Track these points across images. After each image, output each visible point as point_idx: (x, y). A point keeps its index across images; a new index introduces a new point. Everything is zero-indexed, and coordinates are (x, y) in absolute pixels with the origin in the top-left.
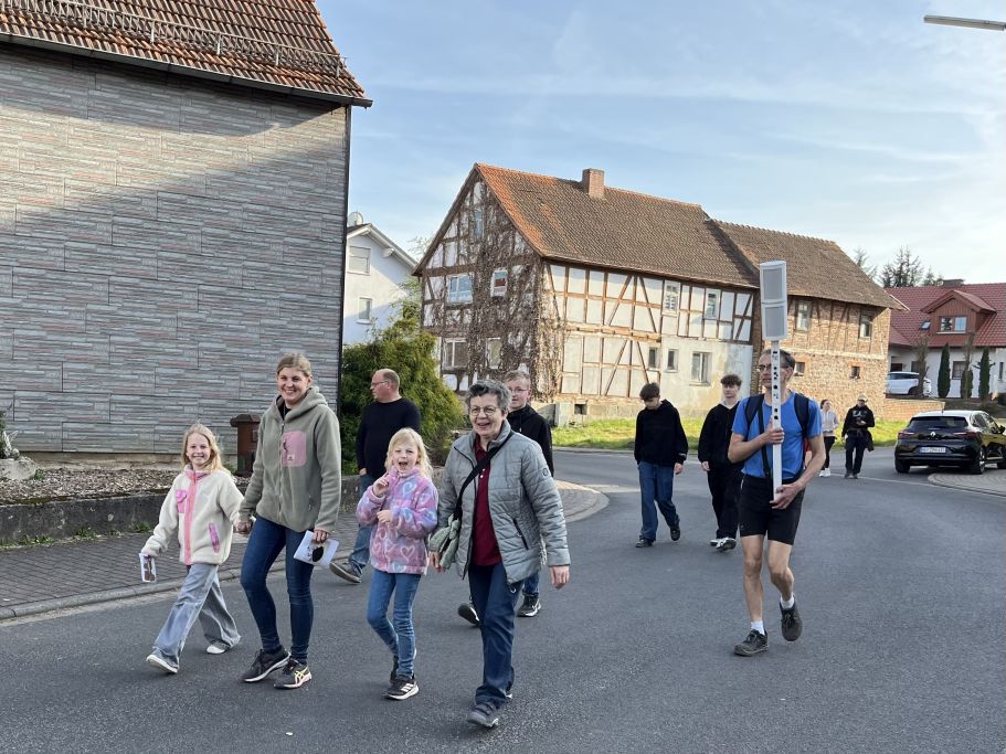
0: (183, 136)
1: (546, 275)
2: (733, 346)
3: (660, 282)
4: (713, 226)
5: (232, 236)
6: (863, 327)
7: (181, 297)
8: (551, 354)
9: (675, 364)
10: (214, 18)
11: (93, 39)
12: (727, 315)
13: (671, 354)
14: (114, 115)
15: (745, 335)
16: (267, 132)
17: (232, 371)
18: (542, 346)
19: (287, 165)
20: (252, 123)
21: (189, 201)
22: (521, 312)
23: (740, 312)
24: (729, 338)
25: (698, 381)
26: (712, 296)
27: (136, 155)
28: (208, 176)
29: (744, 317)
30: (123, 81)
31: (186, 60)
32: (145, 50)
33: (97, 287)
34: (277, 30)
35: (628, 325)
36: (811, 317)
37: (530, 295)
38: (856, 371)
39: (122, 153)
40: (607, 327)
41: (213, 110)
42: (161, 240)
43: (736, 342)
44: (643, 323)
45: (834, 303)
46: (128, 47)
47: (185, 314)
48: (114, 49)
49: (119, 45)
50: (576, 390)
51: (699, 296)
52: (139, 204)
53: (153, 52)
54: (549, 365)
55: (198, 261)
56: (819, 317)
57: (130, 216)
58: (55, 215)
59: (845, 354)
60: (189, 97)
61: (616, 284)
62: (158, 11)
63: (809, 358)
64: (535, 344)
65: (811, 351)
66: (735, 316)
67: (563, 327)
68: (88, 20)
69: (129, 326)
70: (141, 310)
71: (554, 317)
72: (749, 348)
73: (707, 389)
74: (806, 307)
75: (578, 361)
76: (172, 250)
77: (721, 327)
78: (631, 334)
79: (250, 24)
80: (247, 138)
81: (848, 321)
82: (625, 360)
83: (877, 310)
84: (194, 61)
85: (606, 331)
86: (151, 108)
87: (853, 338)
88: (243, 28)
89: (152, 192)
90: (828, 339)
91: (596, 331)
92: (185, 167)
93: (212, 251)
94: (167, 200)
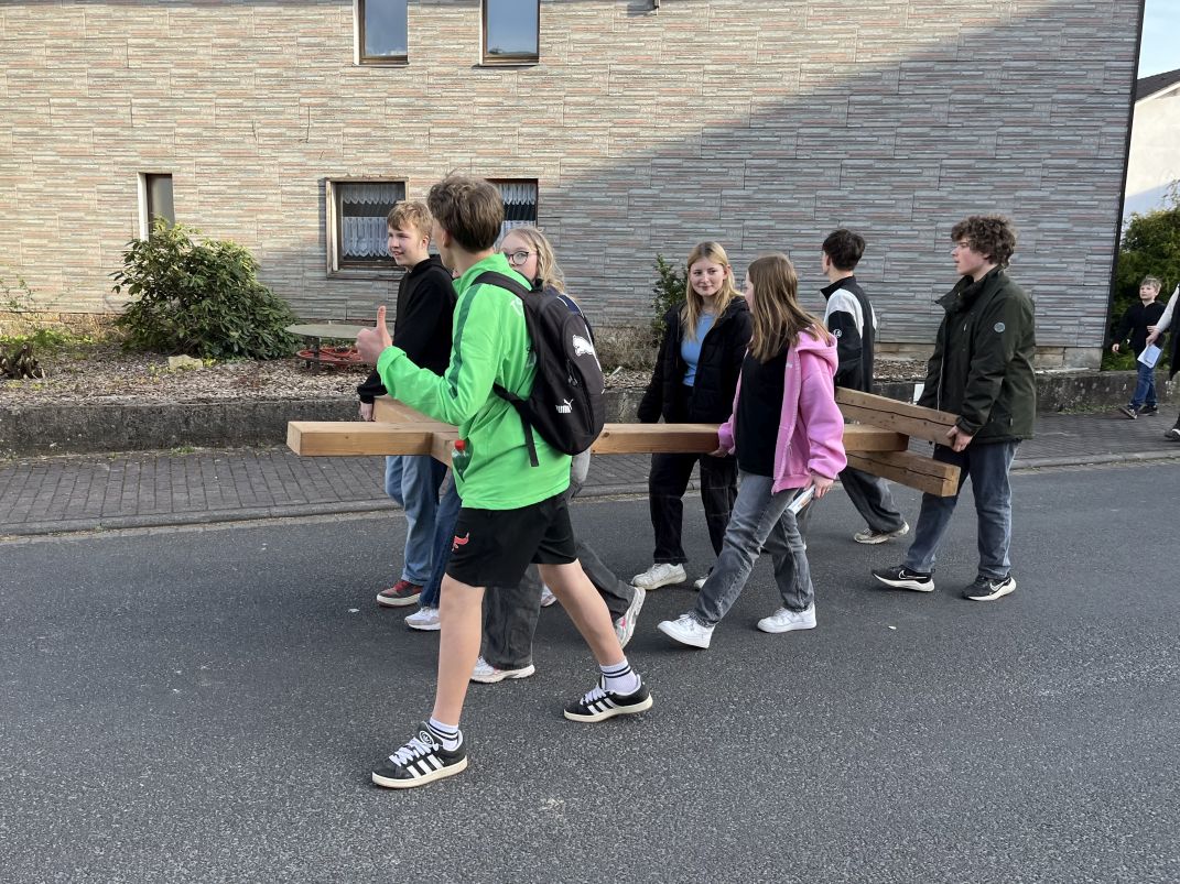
5: (987, 100)
7: (921, 175)
19: (1062, 10)
21: (937, 68)
27: (875, 25)
28: (962, 36)
33: (828, 172)
39: (864, 26)
42: (902, 115)
47: (924, 194)
52: (879, 78)
55: (943, 133)
57: (869, 92)
58: (790, 102)
69: (861, 210)
70: (875, 192)
76: (913, 124)
89: (895, 63)
92: (935, 30)
93: (960, 120)
94: (912, 70)
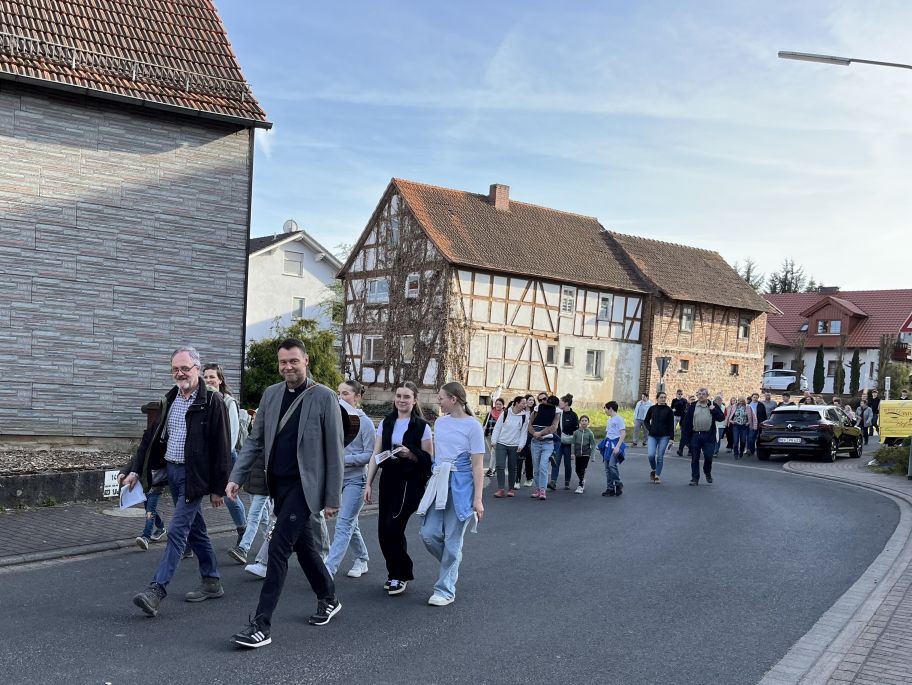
0: (101, 153)
1: (454, 280)
2: (624, 345)
3: (558, 287)
4: (608, 237)
5: (145, 242)
6: (742, 329)
7: (97, 296)
8: (458, 350)
9: (571, 361)
10: (132, 47)
11: (19, 65)
12: (618, 317)
13: (568, 352)
14: (37, 133)
15: (635, 335)
16: (178, 151)
17: (143, 363)
18: (450, 343)
19: (196, 180)
20: (164, 142)
21: (106, 211)
22: (432, 313)
23: (630, 314)
24: (620, 337)
25: (591, 376)
26: (605, 300)
27: (56, 169)
28: (123, 188)
29: (634, 319)
30: (46, 103)
31: (103, 85)
32: (66, 76)
33: (20, 287)
34: (190, 58)
35: (530, 325)
36: (694, 319)
37: (440, 297)
38: (735, 369)
39: (45, 168)
40: (509, 327)
41: (128, 130)
42: (80, 245)
43: (627, 341)
44: (542, 323)
45: (715, 308)
46: (51, 72)
47: (102, 312)
48: (37, 75)
49: (42, 71)
50: (481, 383)
51: (593, 301)
52: (61, 212)
53: (73, 77)
54: (456, 360)
55: (114, 264)
56: (701, 320)
57: (51, 223)
59: (724, 353)
60: (105, 118)
61: (518, 288)
62: (81, 40)
63: (692, 356)
64: (444, 341)
65: (694, 350)
66: (625, 318)
67: (469, 326)
68: (15, 49)
69: (50, 322)
70: (62, 307)
71: (461, 317)
72: (639, 347)
73: (600, 383)
74: (690, 311)
75: (483, 356)
76: (90, 254)
77: (614, 328)
78: (532, 333)
79: (165, 53)
80: (160, 155)
81: (728, 323)
82: (525, 356)
83: (755, 314)
84: (111, 86)
85: (507, 330)
86: (71, 127)
87: (732, 339)
88: (159, 57)
89: (72, 202)
90: (710, 340)
91: (500, 330)
92: (103, 181)
93: (126, 255)
94: (86, 209)
